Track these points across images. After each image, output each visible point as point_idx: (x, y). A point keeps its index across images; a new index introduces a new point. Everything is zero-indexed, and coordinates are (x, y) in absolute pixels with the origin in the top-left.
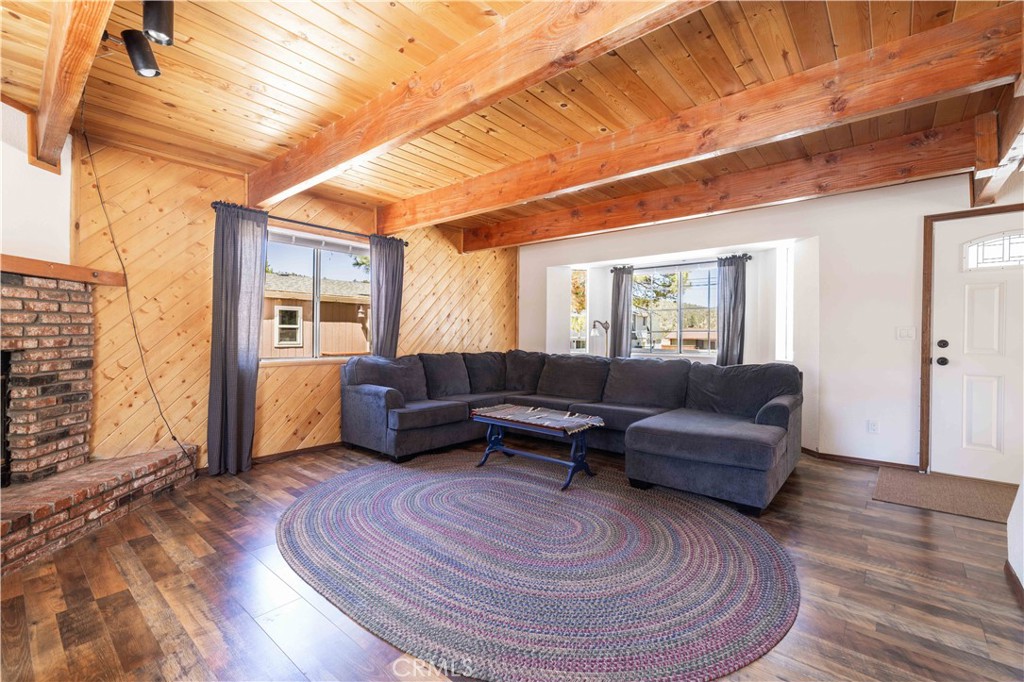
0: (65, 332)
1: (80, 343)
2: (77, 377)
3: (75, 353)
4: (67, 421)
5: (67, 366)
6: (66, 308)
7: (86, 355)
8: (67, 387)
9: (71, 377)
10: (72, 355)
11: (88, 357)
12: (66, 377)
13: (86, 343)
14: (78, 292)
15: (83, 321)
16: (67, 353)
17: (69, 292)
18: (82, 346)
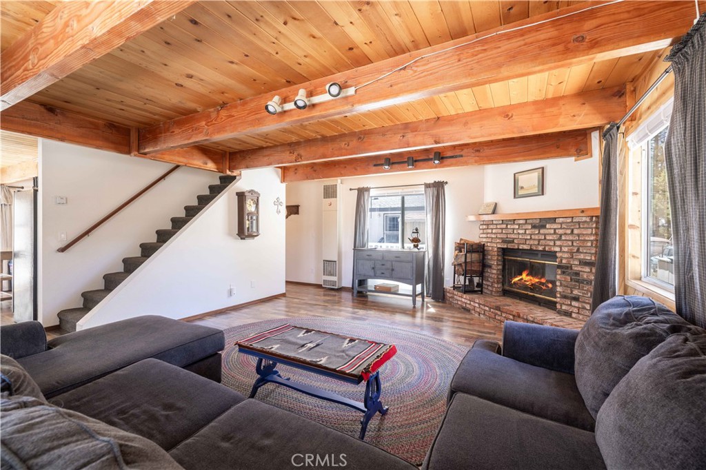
0: (575, 244)
1: (585, 251)
2: (583, 270)
3: (582, 256)
4: (576, 292)
5: (577, 263)
6: (576, 231)
7: (589, 258)
8: (577, 274)
9: (580, 269)
10: (579, 257)
11: (591, 259)
12: (576, 268)
13: (588, 251)
14: (585, 222)
15: (587, 238)
16: (576, 255)
17: (579, 223)
18: (586, 253)
